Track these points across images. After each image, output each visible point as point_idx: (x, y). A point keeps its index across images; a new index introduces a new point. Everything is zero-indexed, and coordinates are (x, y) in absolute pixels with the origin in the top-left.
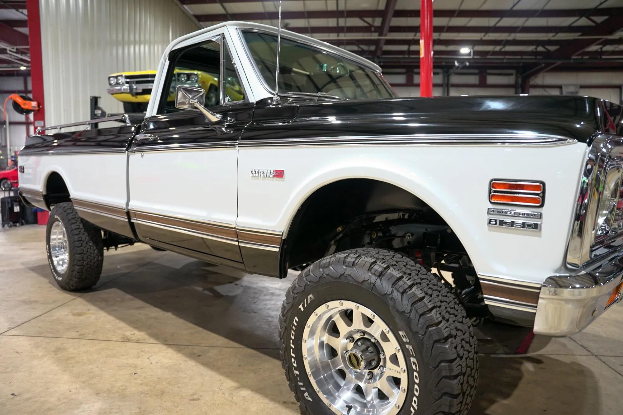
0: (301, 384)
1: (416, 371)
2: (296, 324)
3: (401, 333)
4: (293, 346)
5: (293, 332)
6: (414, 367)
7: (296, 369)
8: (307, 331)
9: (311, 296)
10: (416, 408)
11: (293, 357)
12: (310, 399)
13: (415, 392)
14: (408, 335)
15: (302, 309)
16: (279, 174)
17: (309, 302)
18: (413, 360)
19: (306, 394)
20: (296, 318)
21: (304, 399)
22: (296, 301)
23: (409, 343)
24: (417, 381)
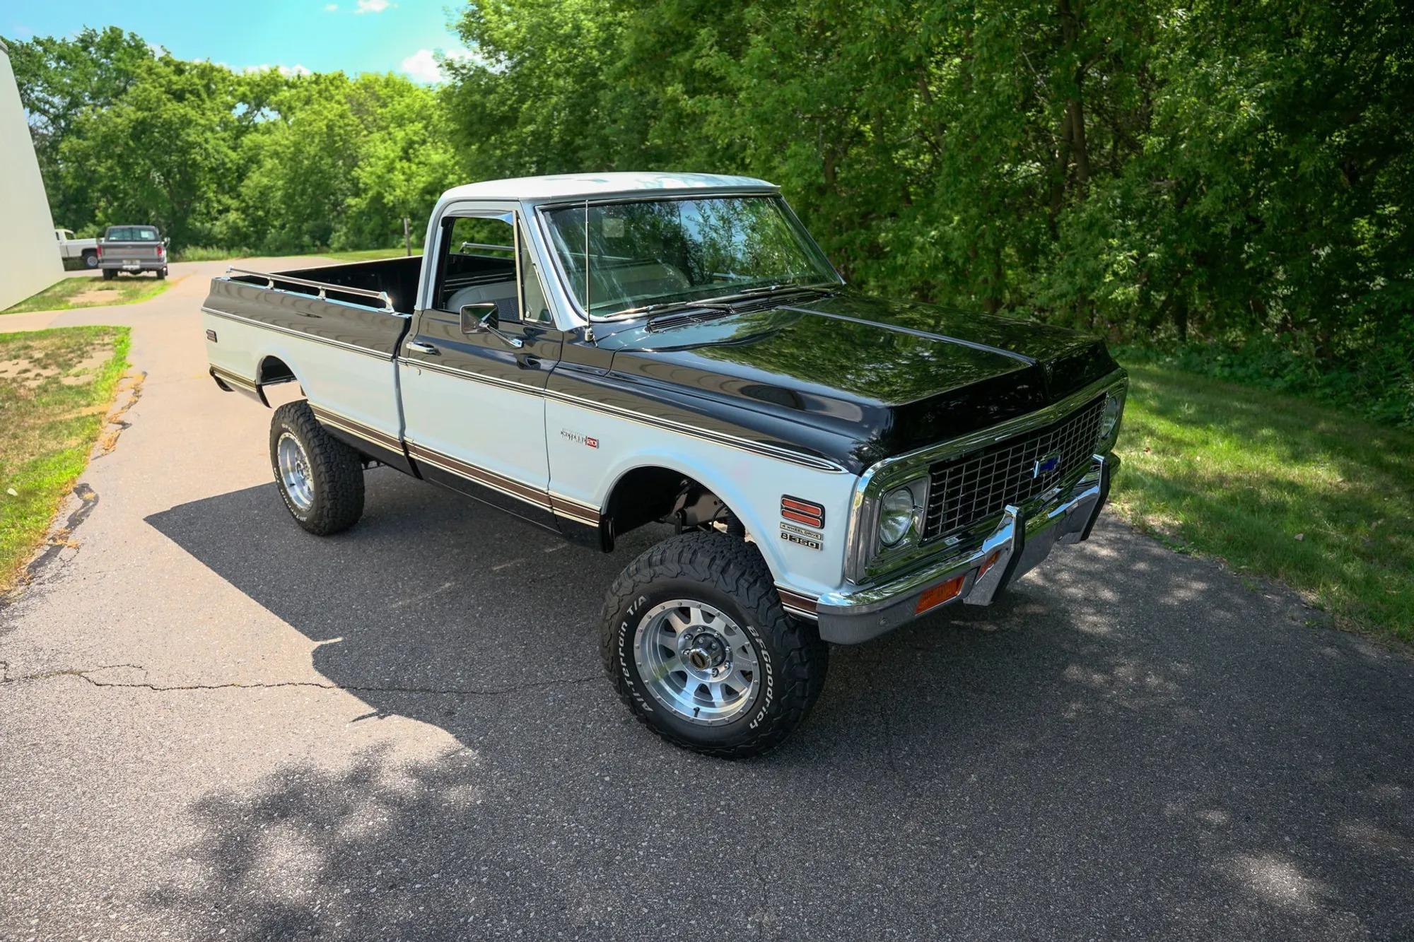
0: (638, 695)
1: (769, 663)
2: (624, 630)
3: (749, 628)
4: (623, 655)
5: (622, 639)
6: (766, 659)
7: (629, 679)
8: (638, 636)
9: (642, 598)
10: (771, 698)
11: (624, 666)
12: (650, 709)
13: (770, 683)
14: (757, 630)
15: (632, 613)
16: (593, 443)
17: (640, 605)
18: (764, 652)
19: (645, 704)
20: (624, 624)
21: (642, 710)
22: (623, 604)
23: (759, 637)
24: (770, 672)
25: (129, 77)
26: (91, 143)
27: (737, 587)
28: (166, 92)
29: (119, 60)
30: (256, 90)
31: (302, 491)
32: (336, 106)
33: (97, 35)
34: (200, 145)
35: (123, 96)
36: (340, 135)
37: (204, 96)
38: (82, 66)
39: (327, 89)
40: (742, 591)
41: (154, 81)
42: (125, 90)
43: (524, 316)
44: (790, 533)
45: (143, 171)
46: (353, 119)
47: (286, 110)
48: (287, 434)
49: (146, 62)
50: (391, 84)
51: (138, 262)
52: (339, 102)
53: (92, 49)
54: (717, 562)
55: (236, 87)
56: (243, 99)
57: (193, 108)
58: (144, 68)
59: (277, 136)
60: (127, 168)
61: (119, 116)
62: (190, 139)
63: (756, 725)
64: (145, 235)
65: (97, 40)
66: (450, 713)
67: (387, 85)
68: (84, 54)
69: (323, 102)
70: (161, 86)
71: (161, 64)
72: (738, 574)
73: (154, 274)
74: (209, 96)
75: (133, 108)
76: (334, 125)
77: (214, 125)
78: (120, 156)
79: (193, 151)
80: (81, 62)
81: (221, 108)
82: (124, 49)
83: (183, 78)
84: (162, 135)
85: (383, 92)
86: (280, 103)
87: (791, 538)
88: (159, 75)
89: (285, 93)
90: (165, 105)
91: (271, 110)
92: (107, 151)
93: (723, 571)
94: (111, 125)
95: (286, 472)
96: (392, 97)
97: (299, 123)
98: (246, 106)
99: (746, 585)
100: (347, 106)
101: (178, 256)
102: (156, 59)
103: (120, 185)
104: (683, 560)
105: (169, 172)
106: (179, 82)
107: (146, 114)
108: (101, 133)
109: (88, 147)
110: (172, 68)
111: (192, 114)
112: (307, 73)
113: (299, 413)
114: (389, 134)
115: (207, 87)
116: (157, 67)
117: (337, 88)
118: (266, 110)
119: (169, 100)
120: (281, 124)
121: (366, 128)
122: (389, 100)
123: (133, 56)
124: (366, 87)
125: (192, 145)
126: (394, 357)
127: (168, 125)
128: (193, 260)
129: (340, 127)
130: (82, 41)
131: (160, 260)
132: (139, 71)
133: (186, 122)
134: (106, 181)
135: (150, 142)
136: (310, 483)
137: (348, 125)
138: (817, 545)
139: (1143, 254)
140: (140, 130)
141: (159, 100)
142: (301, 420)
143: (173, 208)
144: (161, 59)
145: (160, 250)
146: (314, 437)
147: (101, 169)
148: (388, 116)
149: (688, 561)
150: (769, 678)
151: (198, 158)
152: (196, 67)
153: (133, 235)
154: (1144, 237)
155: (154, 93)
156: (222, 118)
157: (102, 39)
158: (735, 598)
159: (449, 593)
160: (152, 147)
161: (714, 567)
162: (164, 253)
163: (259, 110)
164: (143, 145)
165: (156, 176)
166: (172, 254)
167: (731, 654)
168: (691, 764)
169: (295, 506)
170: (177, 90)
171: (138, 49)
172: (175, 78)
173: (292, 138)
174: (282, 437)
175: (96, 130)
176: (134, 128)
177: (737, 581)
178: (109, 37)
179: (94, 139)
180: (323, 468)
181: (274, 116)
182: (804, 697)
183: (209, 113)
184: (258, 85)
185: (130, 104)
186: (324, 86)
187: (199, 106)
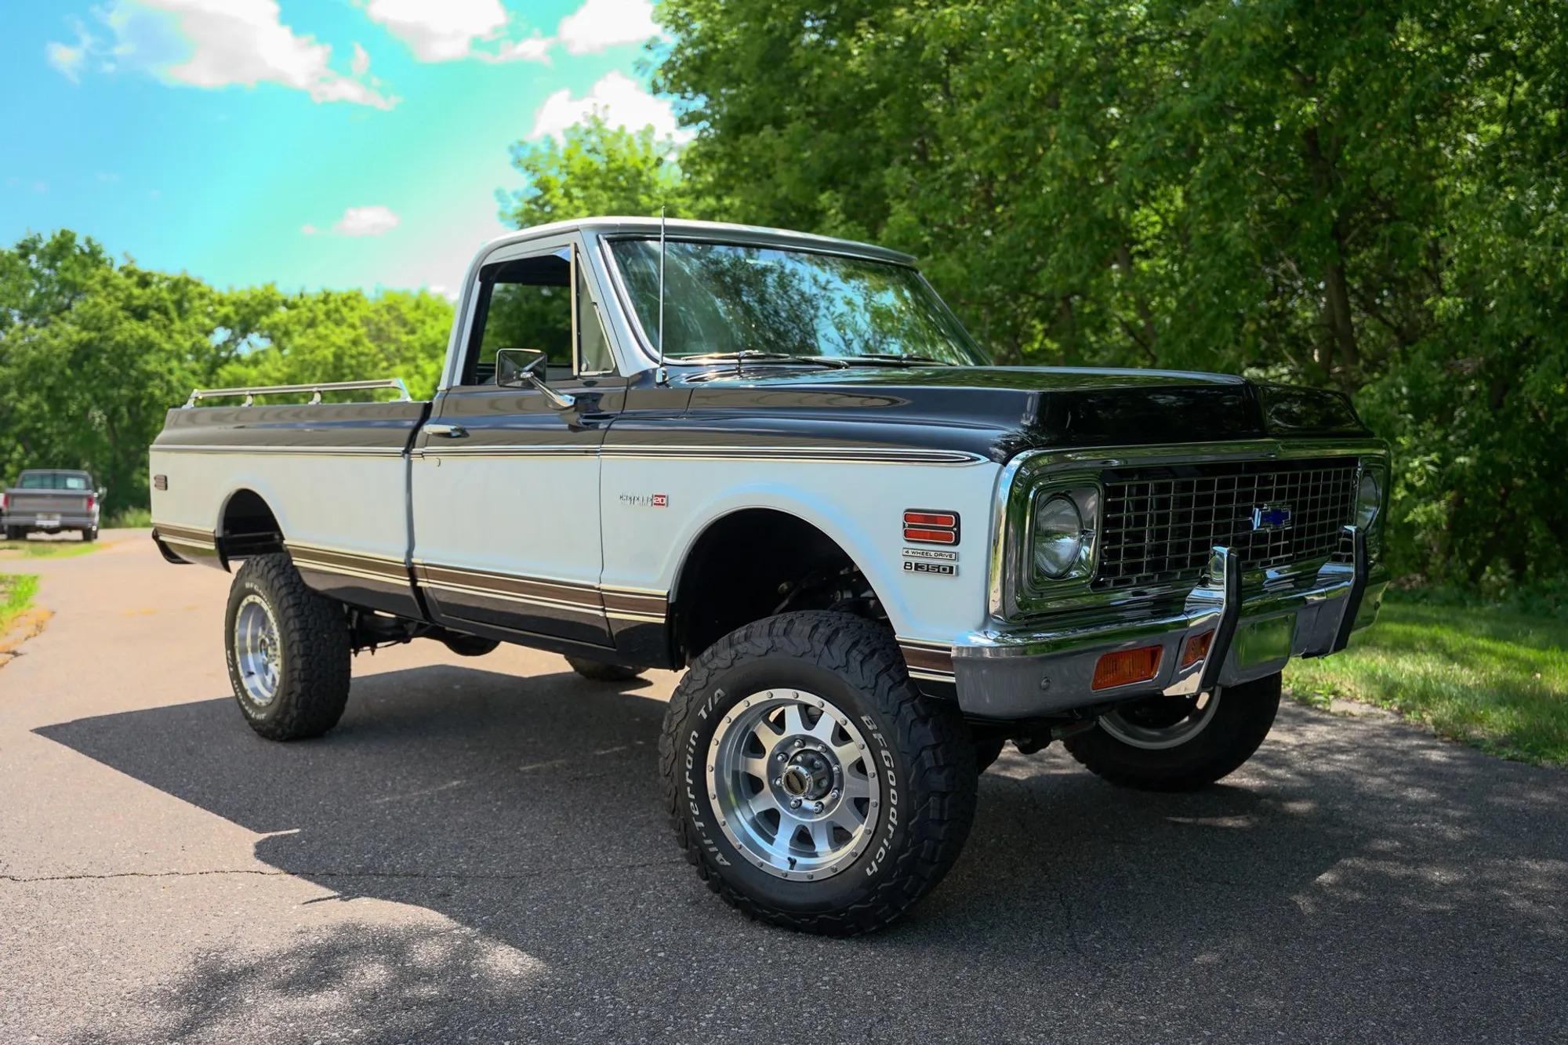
0: (708, 842)
1: (890, 768)
2: (694, 743)
3: (864, 719)
4: (691, 782)
5: (690, 758)
6: (887, 764)
7: (698, 818)
8: (713, 750)
9: (719, 691)
10: (896, 823)
11: (691, 800)
12: (727, 863)
13: (892, 801)
14: (874, 720)
15: (705, 716)
16: (660, 501)
17: (716, 701)
18: (884, 752)
19: (719, 857)
20: (694, 733)
21: (715, 866)
22: (692, 705)
23: (877, 731)
24: (893, 783)
25: (75, 290)
26: (14, 371)
27: (848, 661)
28: (123, 308)
29: (66, 269)
30: (244, 311)
31: (264, 683)
32: (350, 330)
33: (41, 240)
34: (161, 377)
35: (66, 314)
36: (350, 367)
37: (174, 314)
38: (17, 277)
39: (337, 310)
40: (855, 665)
41: (109, 294)
42: (69, 307)
43: (580, 370)
44: (914, 561)
45: (81, 408)
46: (369, 346)
47: (279, 336)
48: (251, 598)
49: (102, 272)
50: (423, 305)
51: (58, 517)
52: (353, 326)
53: (33, 257)
54: (821, 630)
55: (217, 307)
56: (225, 322)
57: (157, 329)
58: (97, 279)
59: (267, 367)
60: (58, 405)
61: (56, 336)
62: (149, 368)
63: (875, 869)
64: (73, 483)
65: (41, 246)
66: (445, 895)
67: (418, 306)
68: (21, 263)
69: (331, 325)
70: (117, 299)
71: (121, 275)
72: (849, 644)
73: (78, 535)
74: (180, 316)
75: (77, 328)
76: (344, 353)
77: (182, 352)
78: (51, 388)
79: (151, 383)
80: (16, 273)
81: (194, 332)
82: (75, 256)
83: (148, 291)
84: (112, 362)
85: (412, 316)
86: (274, 327)
87: (918, 567)
88: (116, 288)
89: (281, 314)
90: (120, 323)
91: (262, 337)
92: (35, 380)
93: (828, 642)
94: (44, 348)
95: (244, 652)
96: (423, 322)
97: (298, 351)
98: (229, 331)
99: (860, 658)
100: (362, 331)
101: (113, 520)
102: (115, 270)
103: (44, 427)
104: (775, 631)
105: (115, 411)
106: (141, 296)
107: (93, 334)
108: (29, 359)
109: (10, 376)
110: (135, 279)
111: (155, 335)
112: (314, 290)
113: (270, 565)
114: (417, 367)
115: (179, 304)
116: (115, 277)
117: (352, 309)
118: (254, 337)
119: (126, 318)
120: (274, 353)
121: (387, 359)
122: (419, 325)
123: (84, 266)
124: (390, 308)
125: (150, 376)
126: (407, 451)
127: (122, 347)
128: (135, 526)
129: (352, 357)
130: (21, 247)
131: (89, 515)
132: (90, 282)
133: (146, 346)
134: (26, 423)
135: (94, 371)
136: (276, 668)
137: (361, 354)
138: (951, 568)
139: (1445, 461)
140: (83, 354)
141: (113, 318)
142: (273, 573)
143: (115, 458)
144: (121, 269)
145: (90, 501)
146: (289, 594)
147: (23, 407)
148: (417, 345)
149: (781, 631)
150: (893, 791)
151: (157, 392)
152: (167, 279)
153: (56, 481)
154: (1445, 437)
155: (108, 308)
156: (194, 345)
157: (48, 246)
158: (843, 675)
159: (459, 789)
160: (96, 377)
161: (817, 636)
162: (96, 508)
163: (244, 337)
164: (85, 374)
165: (97, 415)
166: (106, 519)
167: (841, 774)
168: (784, 942)
169: (250, 702)
170: (138, 306)
171: (93, 257)
172: (136, 291)
173: (285, 370)
174: (245, 603)
175: (23, 354)
176: (75, 352)
177: (848, 652)
178: (58, 242)
179: (19, 366)
180: (296, 636)
181: (263, 344)
182: (941, 822)
183: (177, 336)
184: (247, 305)
185: (73, 323)
186: (334, 309)
187: (165, 327)
